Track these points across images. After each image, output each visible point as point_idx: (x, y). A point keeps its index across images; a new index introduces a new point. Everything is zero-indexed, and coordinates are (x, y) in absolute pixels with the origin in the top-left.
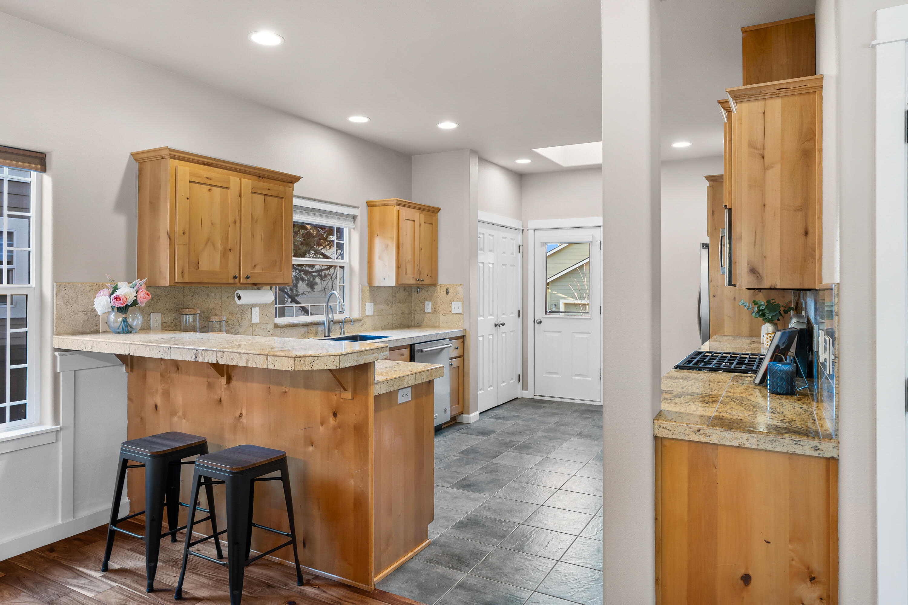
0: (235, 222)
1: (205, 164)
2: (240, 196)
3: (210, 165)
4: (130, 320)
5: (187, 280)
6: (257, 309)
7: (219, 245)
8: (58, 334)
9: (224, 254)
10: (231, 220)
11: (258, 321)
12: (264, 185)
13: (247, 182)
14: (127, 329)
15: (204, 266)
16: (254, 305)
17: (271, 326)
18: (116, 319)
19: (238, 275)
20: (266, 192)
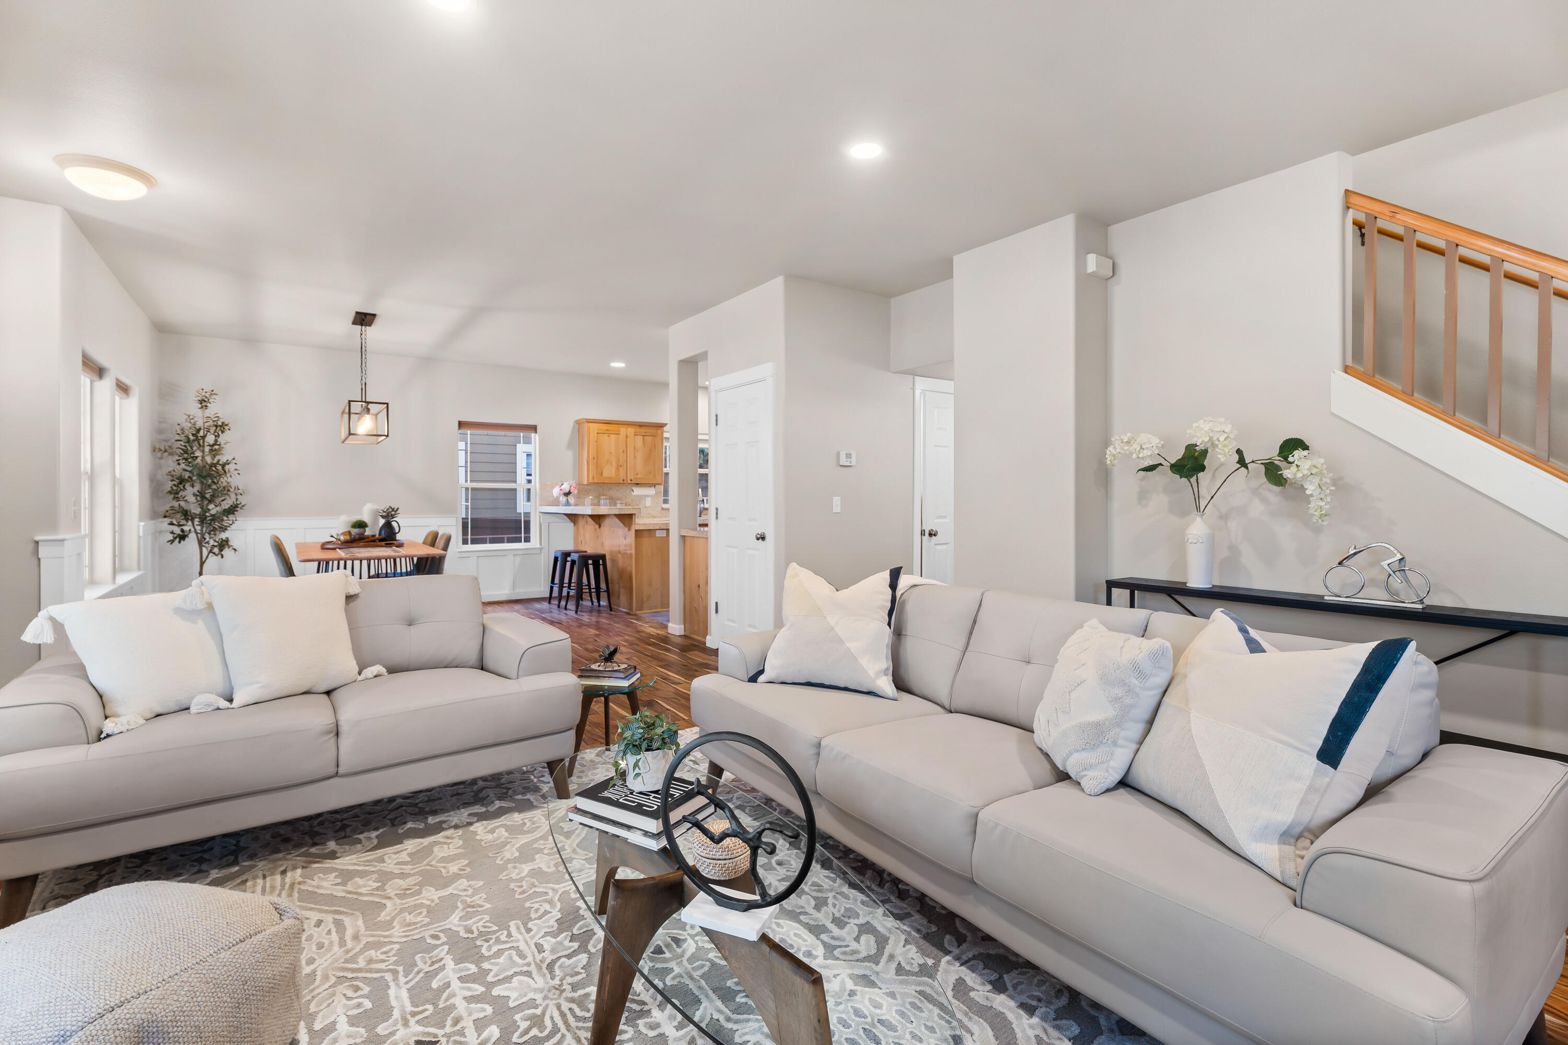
0: (624, 451)
1: (606, 423)
2: (627, 437)
3: (609, 423)
4: (570, 500)
5: (596, 481)
6: (650, 498)
7: (614, 464)
8: (541, 505)
9: (617, 468)
10: (621, 450)
11: (650, 505)
12: (643, 430)
13: (631, 430)
14: (568, 504)
15: (606, 474)
16: (647, 496)
17: (659, 509)
18: (563, 499)
19: (625, 479)
20: (644, 434)
